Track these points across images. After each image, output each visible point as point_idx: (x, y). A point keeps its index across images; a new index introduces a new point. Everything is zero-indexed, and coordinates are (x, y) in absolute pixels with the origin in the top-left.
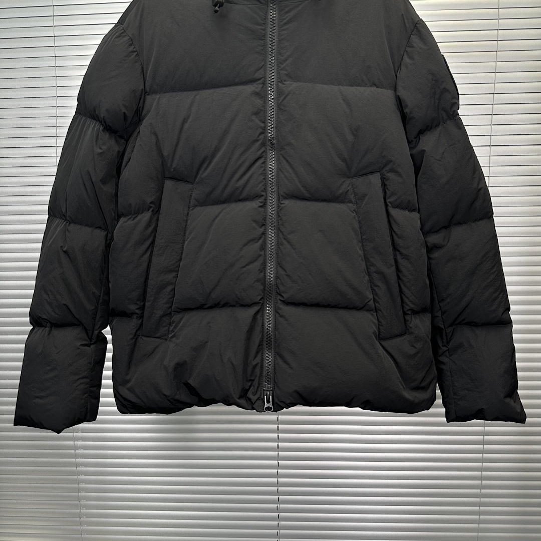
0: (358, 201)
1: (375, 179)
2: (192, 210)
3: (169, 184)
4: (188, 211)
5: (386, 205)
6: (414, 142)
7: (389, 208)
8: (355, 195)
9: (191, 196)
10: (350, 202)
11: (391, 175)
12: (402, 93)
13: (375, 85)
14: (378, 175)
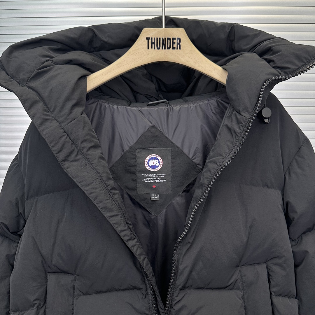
0: (245, 288)
1: (262, 270)
2: (77, 299)
3: (52, 278)
4: (73, 300)
5: (271, 293)
6: (297, 241)
7: (274, 297)
8: (242, 282)
9: (74, 286)
10: (238, 289)
11: (276, 269)
12: (292, 199)
13: (268, 186)
14: (264, 266)
